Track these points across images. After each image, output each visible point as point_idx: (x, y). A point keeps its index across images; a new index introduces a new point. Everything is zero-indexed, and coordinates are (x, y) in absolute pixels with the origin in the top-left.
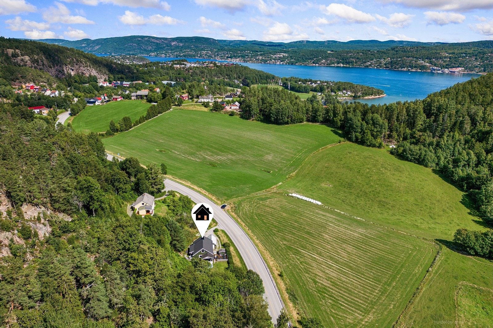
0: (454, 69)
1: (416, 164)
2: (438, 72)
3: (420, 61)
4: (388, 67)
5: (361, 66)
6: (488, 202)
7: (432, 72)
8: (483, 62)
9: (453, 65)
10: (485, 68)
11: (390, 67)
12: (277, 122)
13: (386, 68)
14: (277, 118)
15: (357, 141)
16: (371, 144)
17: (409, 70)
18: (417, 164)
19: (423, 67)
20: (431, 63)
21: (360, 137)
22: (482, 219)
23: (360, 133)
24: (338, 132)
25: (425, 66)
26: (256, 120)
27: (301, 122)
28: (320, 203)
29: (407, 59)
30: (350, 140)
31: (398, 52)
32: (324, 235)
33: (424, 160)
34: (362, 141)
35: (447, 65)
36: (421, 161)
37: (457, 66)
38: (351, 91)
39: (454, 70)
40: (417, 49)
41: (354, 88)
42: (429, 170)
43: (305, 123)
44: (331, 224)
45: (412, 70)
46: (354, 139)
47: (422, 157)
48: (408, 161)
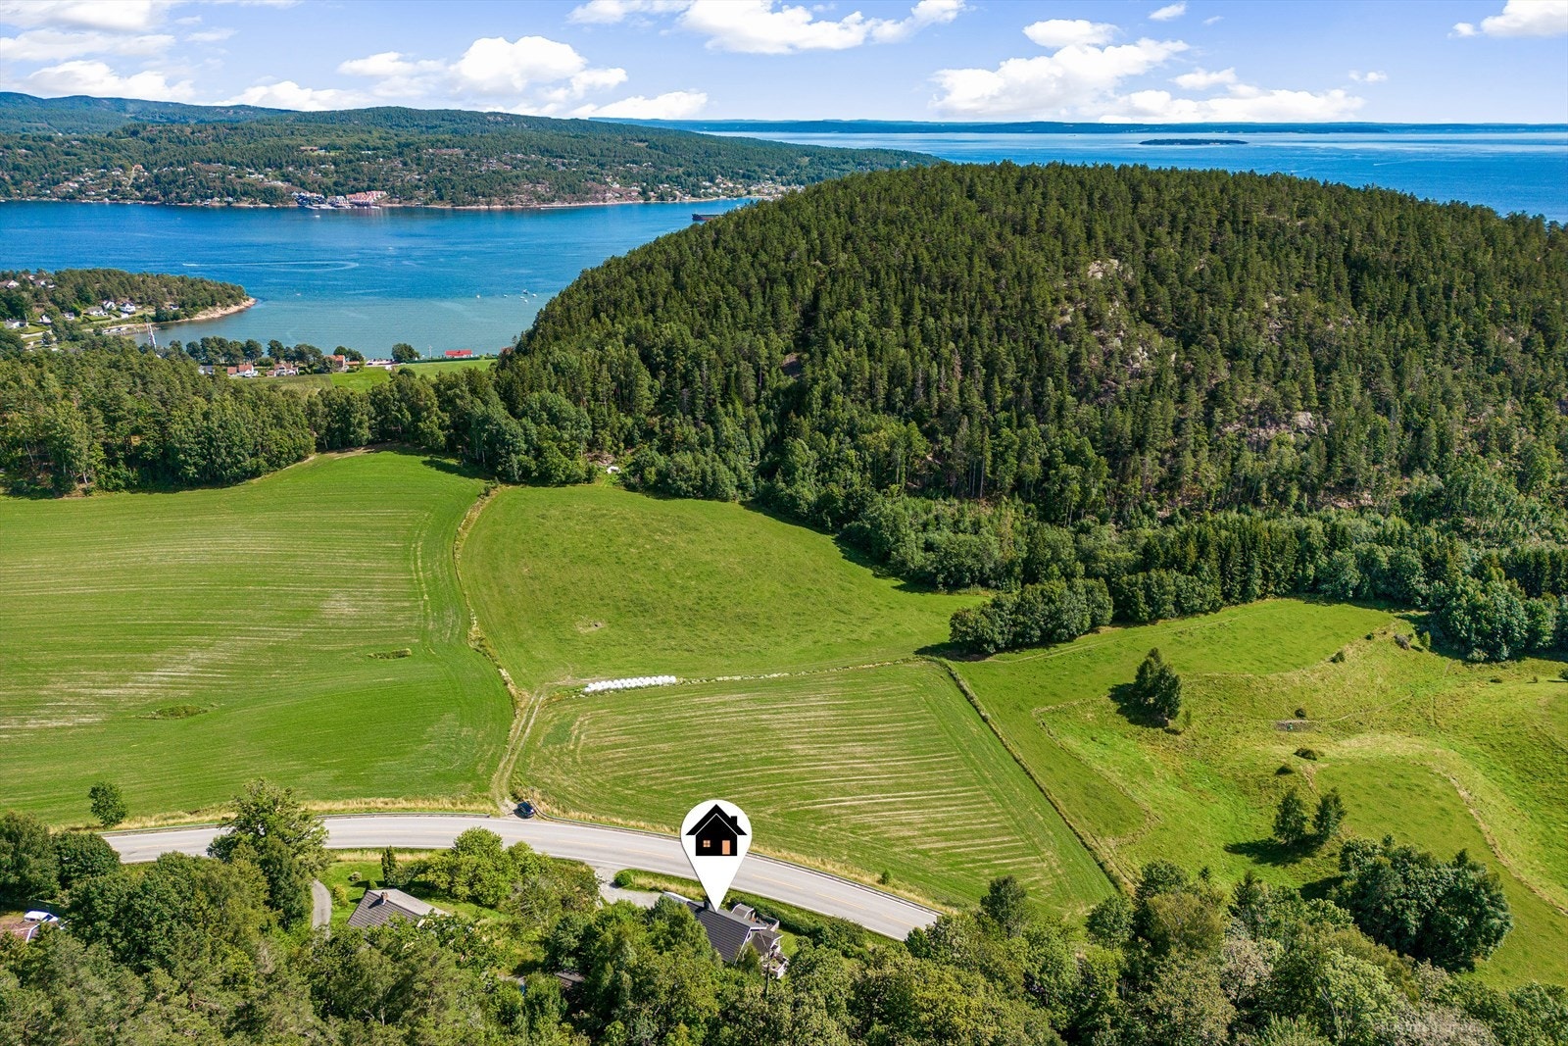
0: (363, 194)
1: (700, 501)
2: (323, 206)
3: (250, 173)
4: (155, 198)
5: (46, 195)
6: (897, 540)
7: (302, 208)
8: (426, 172)
9: (353, 183)
10: (439, 191)
11: (160, 197)
12: (213, 477)
13: (145, 198)
14: (213, 462)
15: (527, 478)
16: (568, 477)
17: (229, 203)
18: (702, 498)
19: (270, 194)
20: (286, 178)
21: (533, 465)
22: (903, 578)
23: (527, 453)
24: (449, 465)
25: (276, 189)
26: (100, 487)
27: (300, 458)
28: (673, 679)
29: (205, 166)
30: (507, 478)
31: (156, 145)
32: (791, 747)
33: (715, 485)
34: (541, 474)
35: (336, 184)
36: (708, 490)
37: (365, 185)
38: (131, 299)
39: (361, 197)
40: (214, 132)
41: (139, 289)
42: (734, 507)
43: (312, 457)
44: (764, 717)
45: (242, 205)
46: (517, 473)
47: (709, 479)
48: (681, 497)
